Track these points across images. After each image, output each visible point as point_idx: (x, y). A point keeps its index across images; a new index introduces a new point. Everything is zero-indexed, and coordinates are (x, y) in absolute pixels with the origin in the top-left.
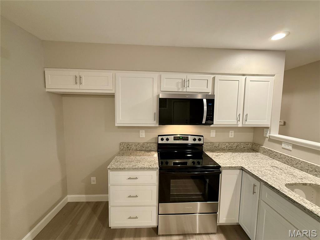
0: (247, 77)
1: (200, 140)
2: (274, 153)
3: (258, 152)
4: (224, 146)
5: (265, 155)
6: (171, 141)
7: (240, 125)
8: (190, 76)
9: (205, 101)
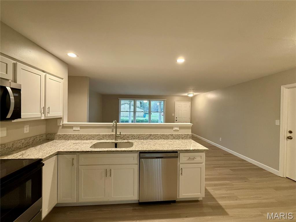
0: (47, 74)
2: (69, 136)
3: (53, 140)
4: (20, 144)
5: (61, 139)
7: (43, 118)
9: (9, 89)
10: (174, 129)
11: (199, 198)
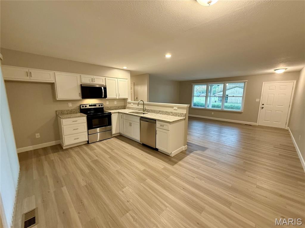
0: (118, 79)
1: (102, 106)
2: (130, 107)
4: (113, 108)
6: (88, 107)
8: (95, 77)
9: (103, 88)
10: (174, 109)
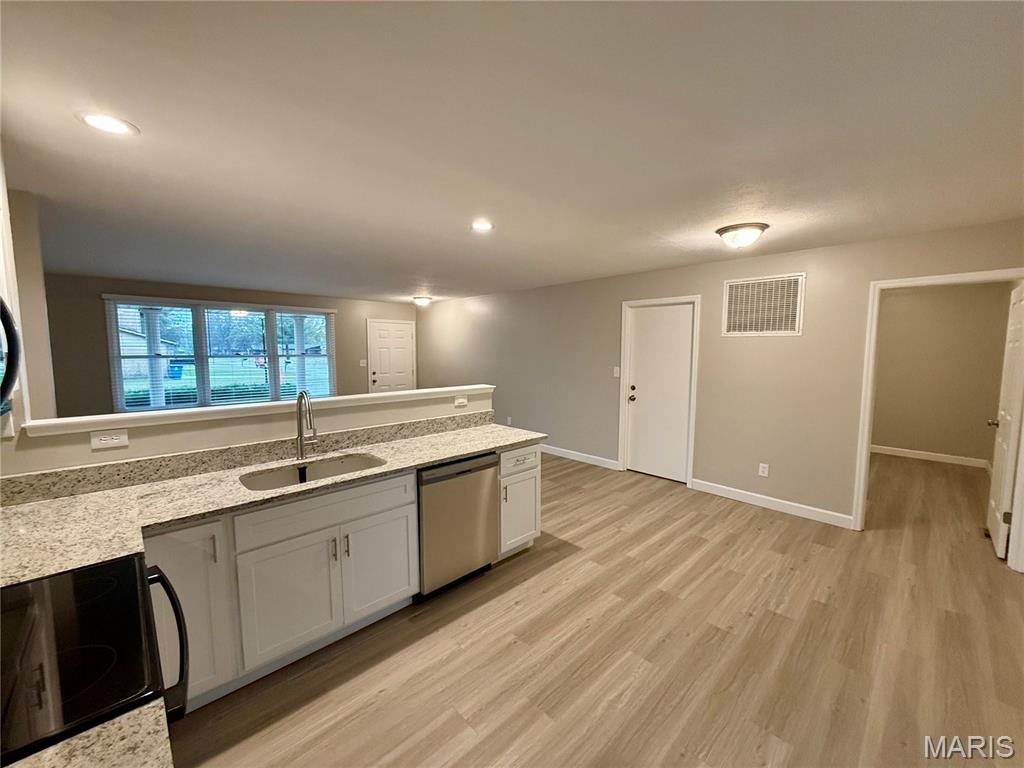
10: (456, 404)
11: (527, 543)
